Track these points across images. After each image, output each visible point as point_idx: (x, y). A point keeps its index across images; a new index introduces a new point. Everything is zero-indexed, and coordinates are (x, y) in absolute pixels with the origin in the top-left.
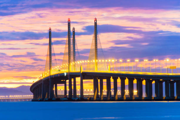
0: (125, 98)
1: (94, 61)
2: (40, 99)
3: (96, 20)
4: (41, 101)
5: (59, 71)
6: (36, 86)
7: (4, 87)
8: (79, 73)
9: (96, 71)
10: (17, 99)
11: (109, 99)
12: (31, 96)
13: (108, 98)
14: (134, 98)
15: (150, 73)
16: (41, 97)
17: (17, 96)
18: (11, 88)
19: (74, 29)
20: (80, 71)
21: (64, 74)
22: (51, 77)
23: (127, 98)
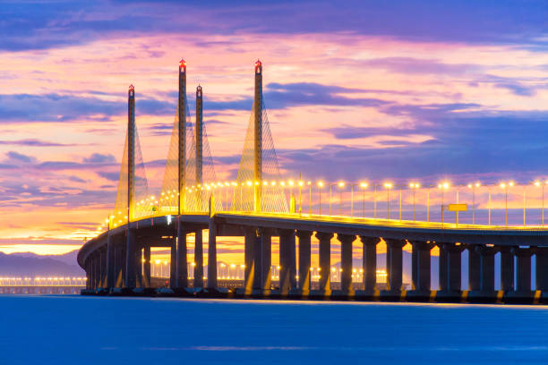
0: (328, 292)
1: (249, 183)
2: (99, 290)
3: (259, 66)
5: (154, 209)
7: (29, 253)
8: (206, 217)
9: (257, 212)
10: (46, 288)
11: (285, 293)
12: (81, 280)
13: (281, 290)
14: (352, 293)
15: (398, 221)
16: (105, 286)
17: (56, 279)
18: (47, 256)
19: (199, 90)
20: (208, 211)
21: (164, 218)
22: (131, 227)
23: (333, 291)
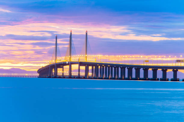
4: (48, 78)
6: (40, 70)
12: (38, 74)
16: (49, 75)
